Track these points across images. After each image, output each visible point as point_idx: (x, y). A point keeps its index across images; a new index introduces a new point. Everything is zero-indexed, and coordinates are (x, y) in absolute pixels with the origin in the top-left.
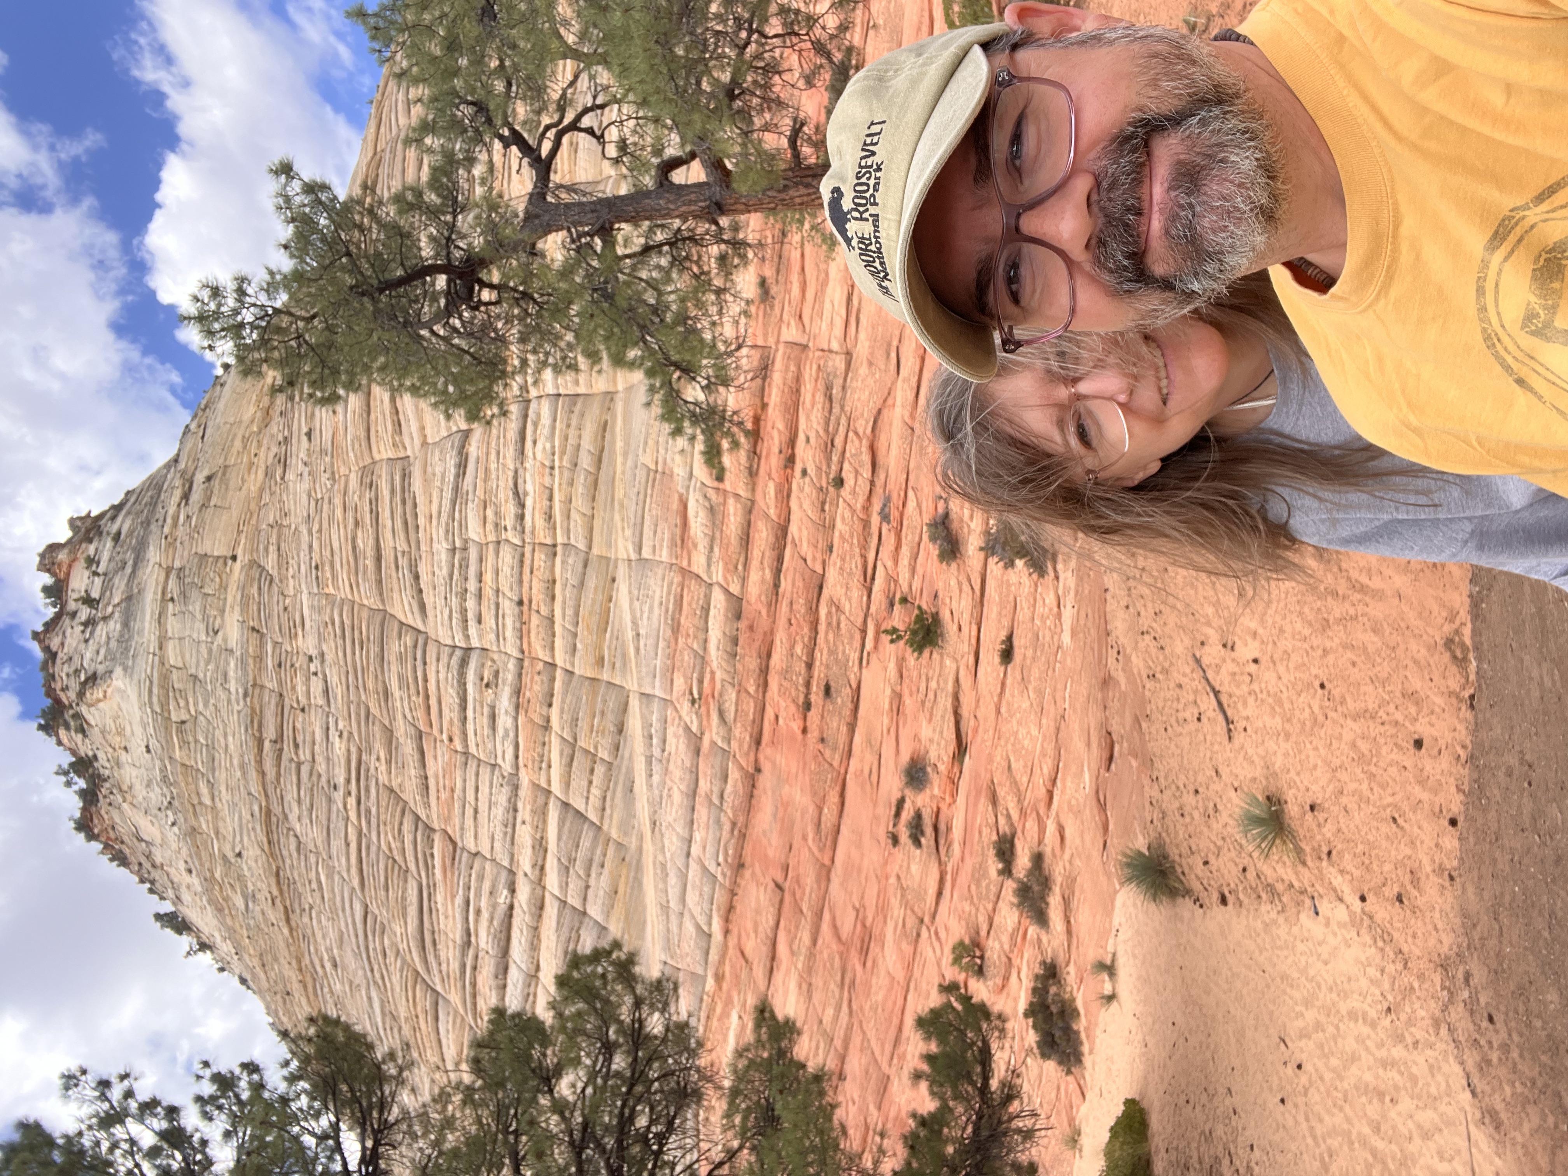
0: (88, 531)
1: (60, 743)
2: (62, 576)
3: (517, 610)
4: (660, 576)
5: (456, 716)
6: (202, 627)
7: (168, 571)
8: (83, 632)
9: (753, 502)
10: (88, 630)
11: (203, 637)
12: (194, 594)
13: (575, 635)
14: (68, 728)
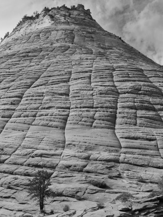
0: (87, 13)
1: (42, 11)
2: (77, 9)
3: (25, 108)
4: (19, 142)
5: (8, 96)
6: (58, 38)
7: (73, 30)
8: (63, 14)
9: (23, 165)
10: (63, 15)
11: (56, 39)
12: (66, 36)
13: (15, 123)
14: (45, 13)
